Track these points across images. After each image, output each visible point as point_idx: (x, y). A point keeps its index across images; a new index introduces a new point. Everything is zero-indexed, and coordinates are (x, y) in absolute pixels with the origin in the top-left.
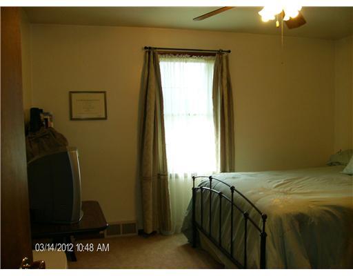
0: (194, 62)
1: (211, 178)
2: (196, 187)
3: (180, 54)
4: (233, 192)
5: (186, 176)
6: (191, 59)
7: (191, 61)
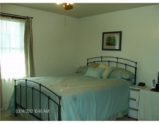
0: (14, 21)
1: (26, 80)
2: (16, 85)
3: (7, 16)
4: (40, 87)
5: (9, 80)
6: (12, 20)
7: (12, 21)
